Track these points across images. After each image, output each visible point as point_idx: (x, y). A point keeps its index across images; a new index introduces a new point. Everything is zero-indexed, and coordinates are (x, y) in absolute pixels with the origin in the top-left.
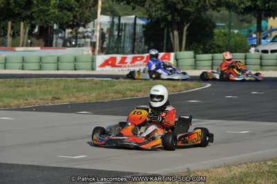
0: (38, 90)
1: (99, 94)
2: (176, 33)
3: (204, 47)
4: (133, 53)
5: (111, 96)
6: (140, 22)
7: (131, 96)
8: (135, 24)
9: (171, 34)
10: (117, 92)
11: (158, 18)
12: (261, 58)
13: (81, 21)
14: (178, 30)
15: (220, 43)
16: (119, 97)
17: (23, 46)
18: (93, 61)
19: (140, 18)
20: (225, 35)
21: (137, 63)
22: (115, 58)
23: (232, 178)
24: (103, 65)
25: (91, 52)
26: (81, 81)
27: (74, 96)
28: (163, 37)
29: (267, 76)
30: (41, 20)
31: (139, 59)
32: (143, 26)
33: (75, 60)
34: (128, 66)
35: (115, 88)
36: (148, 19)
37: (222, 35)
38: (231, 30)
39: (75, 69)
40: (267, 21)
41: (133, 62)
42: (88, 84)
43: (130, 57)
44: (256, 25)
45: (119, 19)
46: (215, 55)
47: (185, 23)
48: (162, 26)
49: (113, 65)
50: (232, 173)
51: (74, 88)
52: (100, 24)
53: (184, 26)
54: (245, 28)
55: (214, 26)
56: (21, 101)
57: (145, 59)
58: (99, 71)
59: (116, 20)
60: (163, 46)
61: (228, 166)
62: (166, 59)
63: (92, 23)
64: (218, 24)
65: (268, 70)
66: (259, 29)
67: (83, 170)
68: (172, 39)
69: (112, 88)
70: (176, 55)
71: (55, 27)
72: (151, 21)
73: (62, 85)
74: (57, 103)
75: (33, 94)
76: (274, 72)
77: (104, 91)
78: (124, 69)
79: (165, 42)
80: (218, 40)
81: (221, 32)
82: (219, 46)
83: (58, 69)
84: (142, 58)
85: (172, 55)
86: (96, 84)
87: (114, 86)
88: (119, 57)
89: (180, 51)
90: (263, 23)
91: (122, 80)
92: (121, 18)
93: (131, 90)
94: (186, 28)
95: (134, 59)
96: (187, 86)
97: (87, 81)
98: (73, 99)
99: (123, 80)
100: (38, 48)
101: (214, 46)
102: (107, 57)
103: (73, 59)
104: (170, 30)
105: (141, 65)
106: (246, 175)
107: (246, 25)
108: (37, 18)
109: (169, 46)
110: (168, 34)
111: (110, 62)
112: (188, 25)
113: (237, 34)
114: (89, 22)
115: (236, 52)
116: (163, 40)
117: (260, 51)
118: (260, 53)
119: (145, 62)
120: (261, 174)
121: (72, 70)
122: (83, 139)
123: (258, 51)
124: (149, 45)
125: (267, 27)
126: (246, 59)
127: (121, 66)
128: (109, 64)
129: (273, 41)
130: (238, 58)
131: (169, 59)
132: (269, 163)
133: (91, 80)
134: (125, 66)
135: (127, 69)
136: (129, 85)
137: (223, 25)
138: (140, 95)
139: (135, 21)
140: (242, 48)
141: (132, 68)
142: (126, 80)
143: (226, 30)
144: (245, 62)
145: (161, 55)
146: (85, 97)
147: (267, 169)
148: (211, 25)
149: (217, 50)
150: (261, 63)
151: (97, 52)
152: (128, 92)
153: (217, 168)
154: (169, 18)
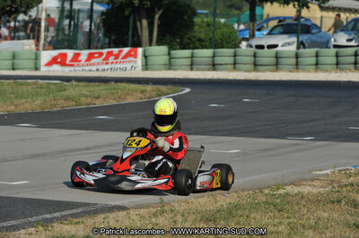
1: (45, 101)
2: (145, 22)
3: (182, 41)
4: (89, 48)
5: (61, 104)
6: (98, 8)
7: (86, 104)
8: (92, 10)
9: (138, 24)
10: (68, 99)
11: (121, 2)
12: (255, 56)
13: (21, 6)
14: (147, 19)
15: (202, 36)
16: (70, 105)
18: (37, 58)
19: (98, 3)
20: (209, 25)
21: (93, 61)
22: (65, 55)
23: (218, 211)
24: (49, 64)
25: (33, 46)
26: (22, 85)
27: (12, 103)
28: (128, 28)
29: (263, 79)
31: (96, 55)
32: (103, 13)
33: (14, 56)
34: (83, 65)
35: (66, 93)
36: (108, 4)
37: (205, 25)
38: (217, 19)
39: (14, 69)
40: (263, 8)
41: (88, 60)
42: (29, 88)
43: (84, 53)
44: (248, 13)
45: (71, 5)
46: (196, 51)
47: (156, 10)
48: (127, 13)
49: (63, 64)
50: (219, 204)
51: (13, 93)
52: (46, 10)
53: (155, 13)
54: (234, 16)
55: (195, 14)
57: (104, 56)
58: (44, 71)
59: (67, 6)
60: (128, 39)
62: (130, 56)
63: (35, 9)
64: (199, 11)
65: (263, 71)
66: (253, 17)
67: (25, 200)
68: (140, 30)
69: (61, 94)
70: (144, 51)
72: (113, 7)
76: (271, 73)
77: (51, 97)
78: (77, 68)
79: (130, 34)
80: (198, 31)
81: (203, 21)
82: (200, 40)
84: (101, 54)
85: (140, 50)
86: (41, 87)
87: (65, 90)
88: (70, 53)
89: (150, 45)
90: (258, 10)
91: (74, 83)
92: (74, 3)
93: (87, 96)
94: (157, 16)
95: (91, 56)
96: (160, 91)
97: (28, 84)
98: (12, 108)
99: (76, 83)
101: (194, 40)
102: (55, 53)
103: (10, 56)
104: (137, 18)
105: (99, 64)
106: (237, 207)
107: (235, 12)
109: (136, 39)
110: (135, 24)
111: (59, 60)
112: (161, 12)
113: (225, 25)
114: (32, 7)
115: (223, 47)
116: (128, 31)
117: (254, 46)
118: (254, 49)
119: (104, 60)
120: (255, 206)
121: (9, 69)
122: (24, 159)
123: (251, 46)
124: (110, 38)
125: (262, 16)
126: (235, 56)
127: (72, 65)
128: (57, 63)
129: (270, 33)
130: (225, 54)
131: (135, 56)
132: (266, 191)
133: (34, 83)
134: (78, 65)
135: (81, 68)
136: (83, 89)
137: (206, 12)
138: (98, 103)
139: (92, 6)
140: (231, 41)
141: (87, 68)
142: (81, 84)
143: (210, 19)
144: (235, 61)
145: (126, 50)
146: (27, 105)
147: (264, 199)
148: (190, 12)
149: (197, 44)
150: (255, 61)
151: (41, 47)
152: (83, 99)
153: (199, 197)
154: (136, 2)
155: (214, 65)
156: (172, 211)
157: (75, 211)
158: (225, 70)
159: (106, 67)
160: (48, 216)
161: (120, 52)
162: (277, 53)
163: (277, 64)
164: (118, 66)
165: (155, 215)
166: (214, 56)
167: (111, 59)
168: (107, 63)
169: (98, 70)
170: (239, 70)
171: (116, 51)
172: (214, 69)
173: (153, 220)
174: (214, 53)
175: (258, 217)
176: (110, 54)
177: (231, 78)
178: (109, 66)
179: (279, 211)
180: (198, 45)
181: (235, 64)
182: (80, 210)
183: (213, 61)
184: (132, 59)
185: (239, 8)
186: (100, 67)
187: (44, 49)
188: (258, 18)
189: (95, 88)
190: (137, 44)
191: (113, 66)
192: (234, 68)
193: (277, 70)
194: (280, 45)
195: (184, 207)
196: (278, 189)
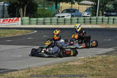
2: (21, 9)
3: (33, 15)
4: (3, 18)
6: (6, 5)
7: (3, 36)
9: (19, 10)
11: (14, 3)
12: (57, 20)
15: (40, 14)
19: (6, 3)
20: (42, 10)
21: (5, 22)
23: (48, 71)
31: (6, 20)
32: (8, 6)
34: (1, 24)
36: (9, 3)
37: (41, 10)
38: (45, 8)
40: (59, 4)
41: (3, 22)
43: (2, 20)
44: (55, 6)
46: (38, 18)
47: (25, 5)
48: (15, 6)
50: (48, 68)
54: (50, 7)
55: (38, 6)
57: (8, 20)
60: (16, 15)
61: (45, 66)
62: (17, 20)
64: (39, 5)
65: (60, 25)
66: (56, 7)
68: (20, 12)
70: (21, 19)
72: (11, 4)
76: (63, 25)
79: (17, 13)
80: (39, 12)
81: (40, 9)
82: (39, 15)
84: (7, 20)
85: (20, 18)
89: (23, 17)
90: (58, 5)
93: (3, 34)
94: (25, 7)
95: (4, 21)
96: (27, 32)
101: (37, 15)
104: (19, 8)
106: (54, 69)
110: (18, 10)
113: (47, 10)
115: (47, 17)
117: (57, 16)
118: (57, 18)
120: (59, 69)
123: (56, 17)
124: (10, 14)
125: (59, 7)
129: (62, 12)
130: (48, 19)
131: (18, 20)
132: (63, 64)
136: (2, 31)
137: (41, 6)
138: (7, 36)
139: (4, 4)
140: (49, 15)
141: (3, 25)
143: (42, 8)
144: (51, 21)
145: (15, 18)
147: (62, 67)
148: (36, 6)
150: (57, 22)
152: (2, 35)
153: (41, 66)
154: (18, 3)
155: (44, 23)
156: (33, 71)
158: (48, 24)
159: (9, 24)
162: (65, 19)
163: (65, 23)
164: (13, 24)
165: (27, 72)
167: (11, 21)
168: (9, 23)
169: (6, 25)
170: (52, 25)
171: (12, 19)
172: (44, 25)
173: (27, 74)
174: (44, 19)
176: (10, 20)
177: (50, 27)
178: (10, 24)
179: (67, 71)
180: (39, 17)
181: (51, 23)
182: (2, 71)
183: (44, 22)
185: (52, 4)
186: (7, 24)
189: (6, 31)
190: (19, 16)
191: (11, 24)
192: (51, 24)
194: (65, 16)
195: (36, 70)
196: (67, 63)
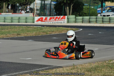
0: (11, 31)
1: (36, 33)
2: (68, 8)
3: (79, 14)
4: (50, 16)
5: (41, 34)
6: (53, 3)
7: (49, 34)
9: (66, 8)
10: (43, 32)
11: (60, 1)
12: (103, 19)
13: (28, 2)
14: (69, 7)
15: (86, 12)
16: (44, 34)
17: (4, 13)
18: (34, 19)
19: (53, 1)
21: (51, 20)
22: (43, 18)
23: (92, 68)
24: (37, 21)
25: (32, 15)
26: (29, 27)
27: (26, 33)
28: (63, 9)
29: (105, 26)
30: (12, 2)
31: (52, 18)
32: (54, 5)
33: (26, 18)
35: (43, 30)
36: (56, 2)
37: (87, 9)
38: (91, 7)
39: (26, 22)
40: (105, 3)
41: (50, 20)
42: (31, 29)
43: (49, 18)
44: (100, 5)
45: (44, 2)
46: (84, 17)
47: (71, 4)
48: (62, 5)
49: (42, 21)
50: (92, 66)
51: (26, 30)
52: (36, 4)
53: (71, 5)
54: (96, 6)
55: (84, 5)
56: (4, 35)
57: (55, 19)
58: (36, 23)
60: (62, 13)
61: (90, 63)
63: (33, 3)
65: (105, 23)
66: (102, 6)
67: (30, 64)
68: (66, 10)
69: (41, 30)
70: (68, 17)
71: (18, 5)
72: (58, 3)
73: (21, 29)
74: (19, 36)
75: (9, 32)
76: (108, 24)
77: (38, 31)
79: (63, 11)
80: (85, 11)
81: (86, 7)
82: (85, 13)
83: (19, 22)
84: (54, 18)
85: (66, 17)
86: (35, 28)
87: (42, 29)
88: (44, 17)
89: (69, 15)
90: (104, 4)
91: (45, 27)
93: (50, 31)
94: (72, 6)
95: (51, 19)
97: (31, 27)
98: (26, 35)
100: (11, 14)
101: (83, 13)
102: (39, 17)
104: (65, 6)
106: (98, 67)
107: (96, 5)
108: (11, 1)
109: (65, 13)
110: (65, 8)
111: (41, 20)
112: (73, 4)
113: (93, 9)
114: (32, 3)
115: (92, 16)
116: (63, 10)
118: (102, 16)
119: (55, 20)
120: (103, 67)
121: (25, 23)
122: (30, 51)
124: (56, 13)
126: (96, 19)
127: (45, 21)
128: (40, 21)
129: (107, 11)
130: (93, 18)
131: (65, 19)
132: (107, 62)
133: (33, 27)
134: (47, 21)
135: (47, 22)
136: (48, 29)
137: (87, 4)
138: (53, 33)
139: (51, 3)
140: (95, 14)
141: (49, 22)
142: (47, 27)
143: (88, 7)
145: (62, 17)
146: (30, 34)
147: (106, 64)
148: (82, 5)
149: (84, 15)
150: (103, 20)
151: (35, 15)
152: (48, 32)
153: (86, 64)
154: (65, 1)
155: (90, 21)
156: (77, 68)
157: (46, 68)
158: (93, 23)
159: (55, 22)
160: (38, 69)
161: (60, 17)
162: (110, 18)
163: (110, 21)
164: (59, 22)
165: (72, 69)
166: (90, 19)
167: (57, 19)
168: (56, 21)
169: (53, 23)
170: (98, 23)
171: (58, 17)
172: (90, 23)
173: (71, 71)
174: (90, 18)
175: (104, 70)
176: (57, 18)
177: (95, 26)
178: (56, 22)
181: (96, 21)
182: (48, 67)
184: (63, 19)
185: (97, 3)
186: (54, 22)
187: (36, 16)
188: (104, 6)
189: (52, 29)
190: (65, 15)
191: (58, 22)
193: (110, 23)
194: (111, 15)
195: (81, 67)
196: (111, 61)
